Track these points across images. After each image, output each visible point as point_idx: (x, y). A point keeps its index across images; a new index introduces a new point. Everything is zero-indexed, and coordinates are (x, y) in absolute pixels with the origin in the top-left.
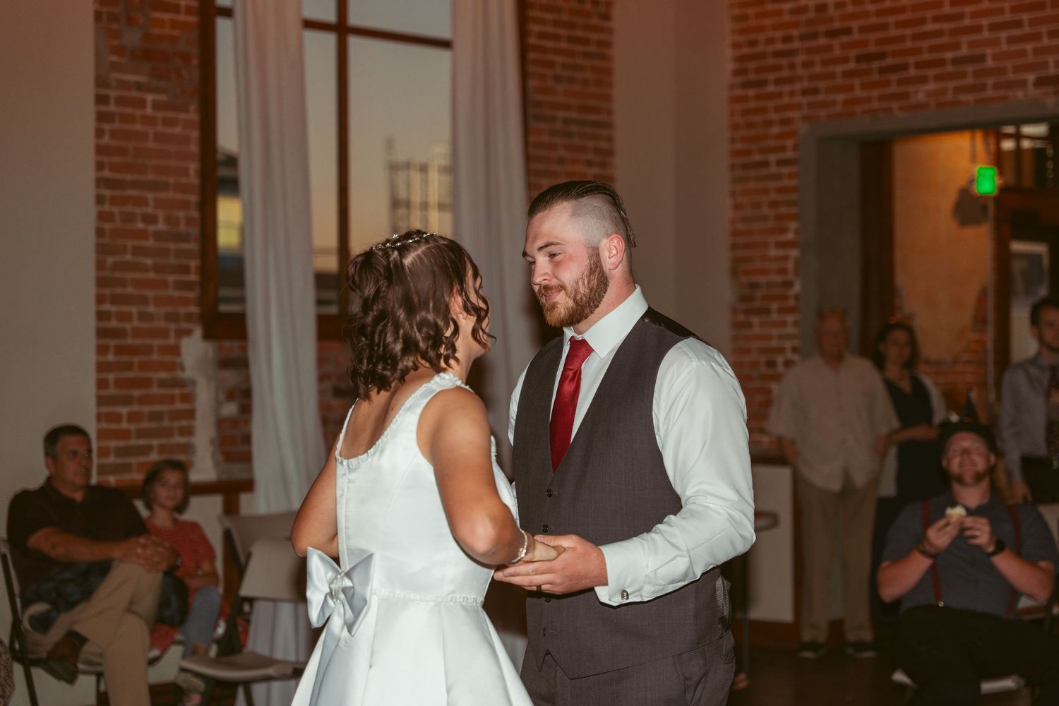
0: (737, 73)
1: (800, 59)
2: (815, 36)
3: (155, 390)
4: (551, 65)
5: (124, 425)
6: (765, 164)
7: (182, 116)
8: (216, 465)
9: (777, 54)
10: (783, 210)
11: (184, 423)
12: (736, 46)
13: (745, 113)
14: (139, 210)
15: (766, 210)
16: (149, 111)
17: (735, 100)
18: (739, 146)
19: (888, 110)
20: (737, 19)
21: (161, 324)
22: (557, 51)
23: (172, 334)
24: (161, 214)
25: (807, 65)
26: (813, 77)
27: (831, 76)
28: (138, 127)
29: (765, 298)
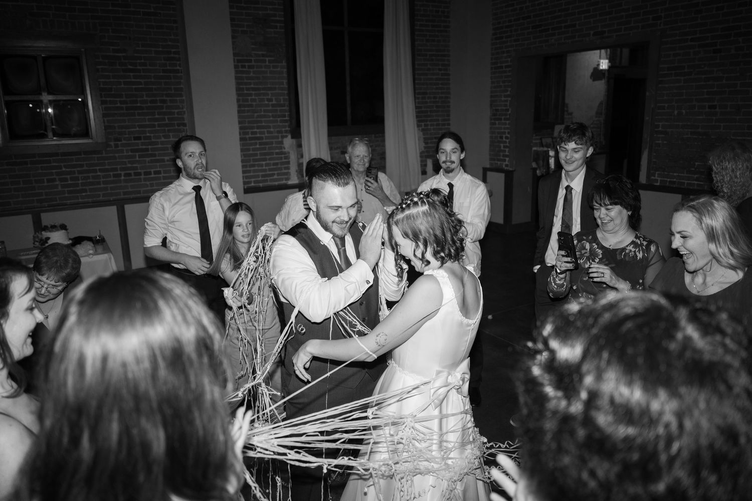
0: (494, 34)
1: (514, 28)
2: (519, 19)
3: (275, 156)
4: (426, 35)
5: (264, 168)
7: (280, 64)
8: (298, 178)
9: (506, 27)
11: (286, 166)
12: (493, 24)
13: (495, 49)
14: (265, 97)
16: (267, 63)
17: (493, 44)
18: (494, 61)
19: (542, 46)
20: (494, 14)
21: (276, 134)
22: (426, 31)
23: (280, 137)
24: (274, 98)
26: (517, 35)
27: (523, 34)
28: (263, 69)
29: (500, 115)
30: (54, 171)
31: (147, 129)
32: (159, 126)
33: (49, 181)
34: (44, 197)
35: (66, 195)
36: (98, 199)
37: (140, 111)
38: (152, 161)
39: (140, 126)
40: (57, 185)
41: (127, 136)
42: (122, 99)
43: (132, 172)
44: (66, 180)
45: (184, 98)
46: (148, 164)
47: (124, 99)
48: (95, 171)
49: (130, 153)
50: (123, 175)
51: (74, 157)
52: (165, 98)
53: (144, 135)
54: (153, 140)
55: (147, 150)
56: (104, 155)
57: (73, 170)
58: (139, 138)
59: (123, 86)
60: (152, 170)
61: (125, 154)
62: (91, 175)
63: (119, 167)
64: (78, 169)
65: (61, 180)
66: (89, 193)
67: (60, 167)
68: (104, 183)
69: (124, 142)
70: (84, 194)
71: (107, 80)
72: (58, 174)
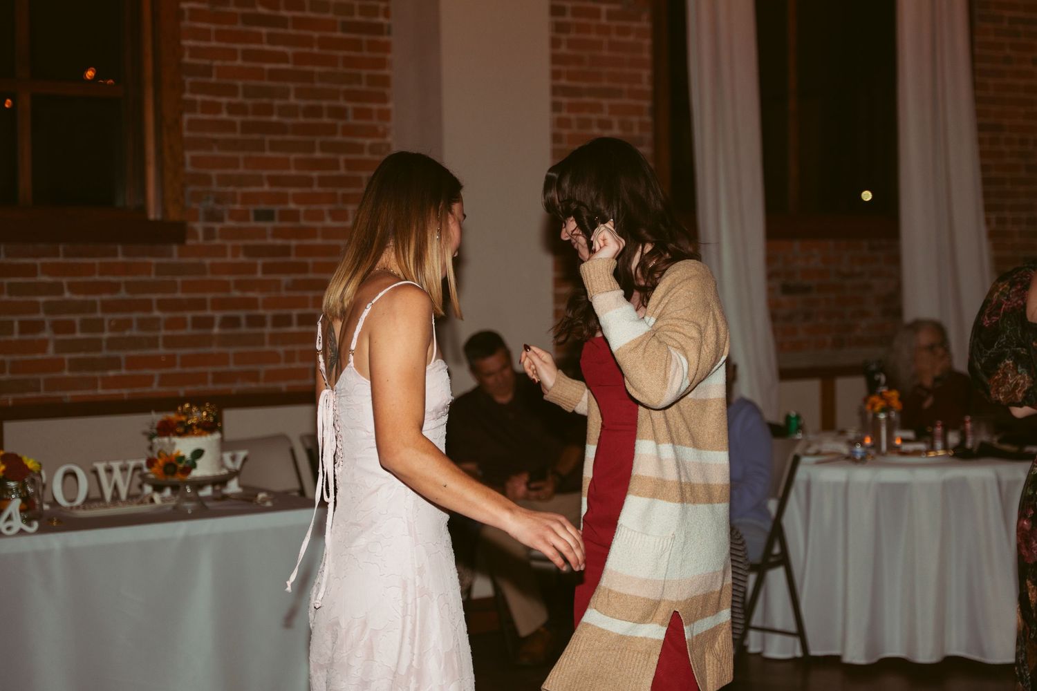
7: (635, 25)
14: (594, 116)
24: (615, 120)
28: (593, 36)
30: (42, 299)
31: (292, 191)
32: (323, 182)
35: (66, 373)
36: (147, 390)
37: (278, 138)
38: (296, 285)
39: (274, 181)
40: (46, 341)
41: (238, 207)
42: (234, 100)
43: (242, 314)
44: (69, 327)
45: (390, 105)
46: (284, 294)
47: (239, 99)
48: (146, 306)
49: (242, 259)
50: (217, 321)
51: (96, 261)
52: (342, 103)
53: (282, 207)
54: (304, 223)
55: (285, 251)
56: (175, 259)
57: (90, 298)
58: (267, 216)
59: (239, 62)
60: (295, 312)
61: (229, 259)
62: (135, 316)
63: (209, 296)
64: (106, 297)
65: (58, 327)
66: (124, 372)
67: (56, 289)
68: (170, 342)
69: (229, 223)
70: (111, 373)
71: (203, 44)
72: (51, 308)
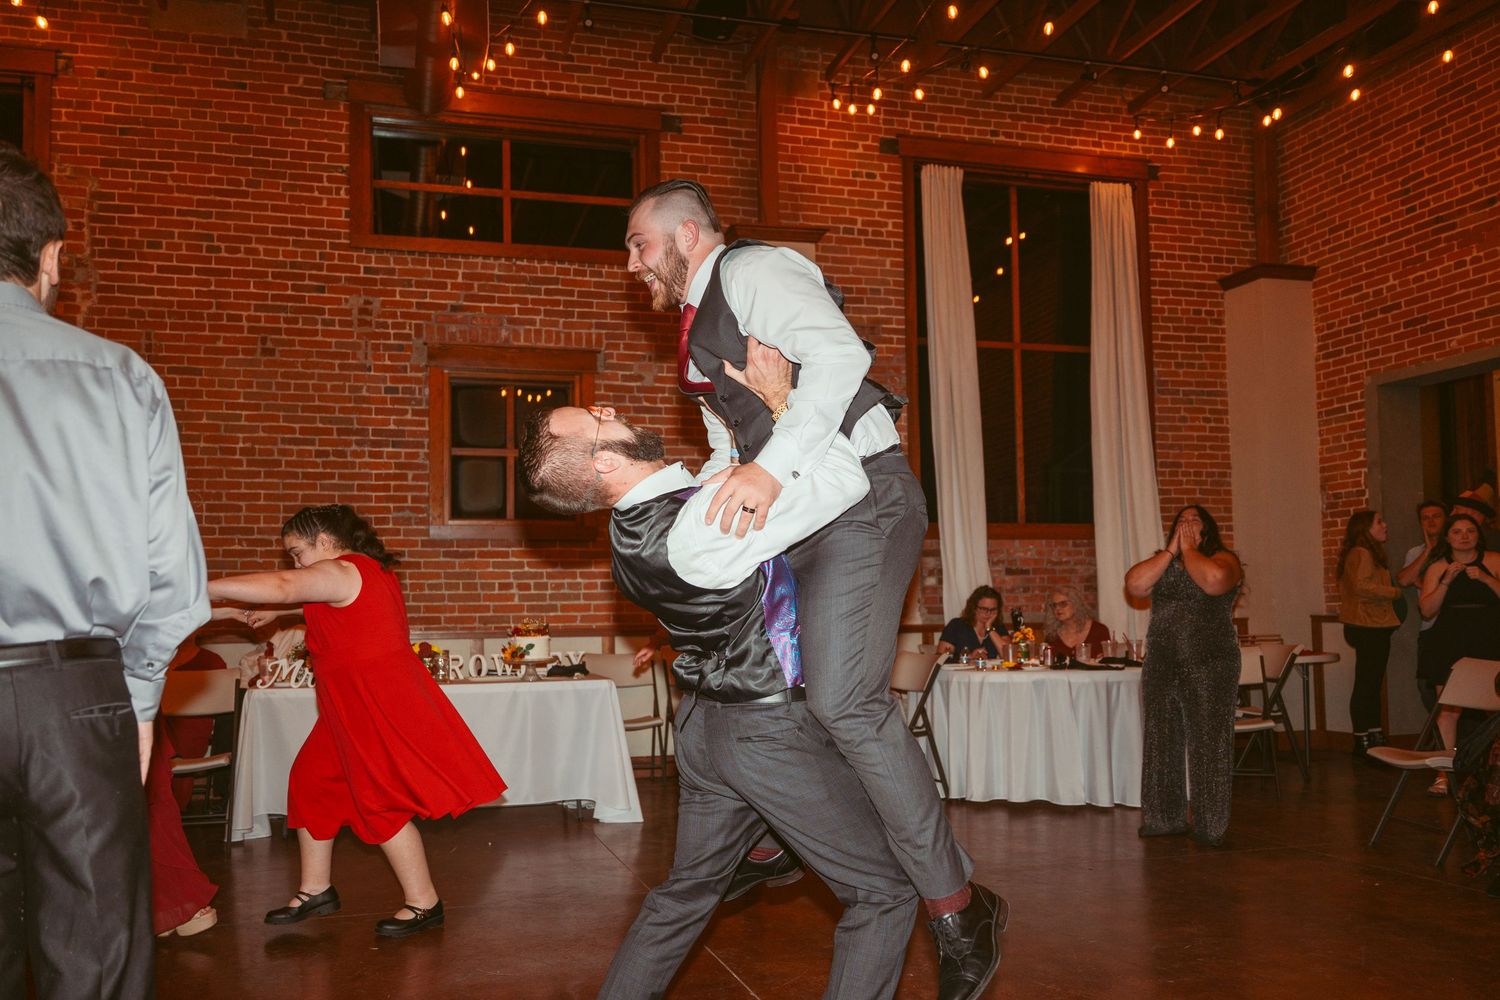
0: (1320, 349)
1: (1366, 330)
2: (1374, 313)
4: (1175, 356)
6: (1343, 409)
9: (1347, 331)
10: (1356, 440)
12: (1318, 330)
13: (1326, 376)
15: (1344, 442)
17: (1319, 368)
18: (1323, 399)
19: (1431, 358)
20: (1319, 311)
22: (1177, 347)
25: (1368, 335)
26: (1373, 344)
27: (1387, 340)
29: (1345, 504)
30: (511, 571)
33: (503, 586)
34: (491, 614)
35: (525, 614)
40: (514, 595)
44: (527, 587)
48: (574, 575)
51: (544, 549)
57: (540, 570)
62: (566, 581)
65: (521, 587)
66: (559, 613)
67: (520, 565)
68: (587, 597)
70: (552, 614)
72: (517, 576)
